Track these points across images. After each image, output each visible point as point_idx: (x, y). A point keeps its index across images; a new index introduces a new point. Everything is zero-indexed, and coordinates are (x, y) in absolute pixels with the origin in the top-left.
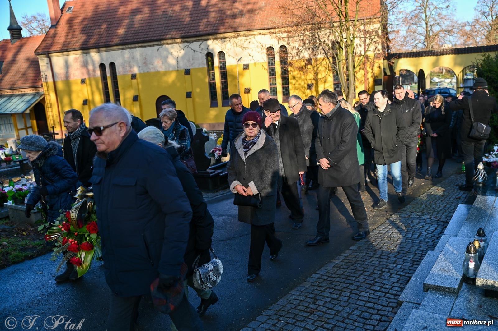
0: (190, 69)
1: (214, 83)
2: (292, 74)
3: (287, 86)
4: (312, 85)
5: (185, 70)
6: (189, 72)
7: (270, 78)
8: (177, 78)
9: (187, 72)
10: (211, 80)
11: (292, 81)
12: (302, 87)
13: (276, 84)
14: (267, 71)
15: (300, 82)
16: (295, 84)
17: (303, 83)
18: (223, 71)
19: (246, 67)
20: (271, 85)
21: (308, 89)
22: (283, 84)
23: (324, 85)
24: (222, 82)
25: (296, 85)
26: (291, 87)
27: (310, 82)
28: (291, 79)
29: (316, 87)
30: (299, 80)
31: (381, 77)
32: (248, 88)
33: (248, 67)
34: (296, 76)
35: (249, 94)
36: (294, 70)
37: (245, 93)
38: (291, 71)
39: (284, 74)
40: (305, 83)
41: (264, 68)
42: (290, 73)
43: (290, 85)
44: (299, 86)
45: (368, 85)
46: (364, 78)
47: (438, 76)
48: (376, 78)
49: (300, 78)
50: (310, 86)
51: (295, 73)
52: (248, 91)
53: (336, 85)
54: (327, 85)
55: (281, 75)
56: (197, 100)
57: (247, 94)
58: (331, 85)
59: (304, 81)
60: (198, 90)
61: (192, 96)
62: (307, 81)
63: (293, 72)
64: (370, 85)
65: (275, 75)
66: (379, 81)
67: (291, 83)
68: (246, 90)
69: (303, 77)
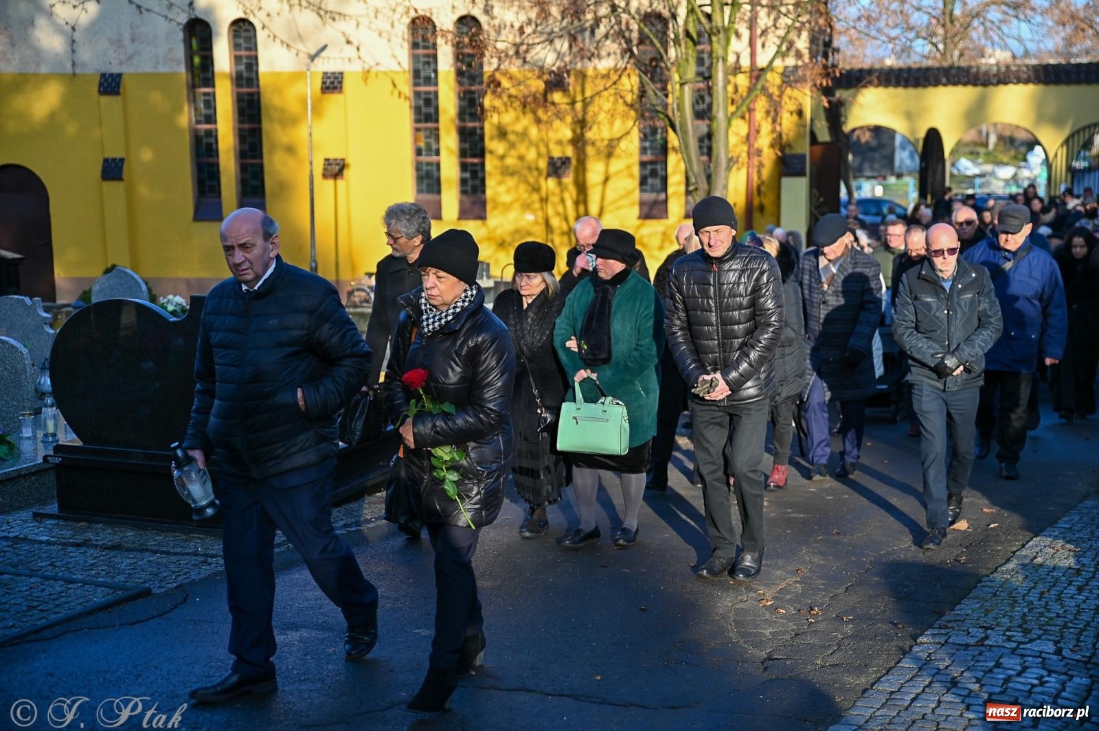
0: (120, 75)
1: (212, 135)
2: (495, 119)
3: (476, 160)
4: (565, 161)
5: (103, 75)
6: (118, 85)
7: (417, 130)
8: (69, 103)
9: (110, 85)
10: (198, 122)
11: (494, 146)
12: (529, 168)
13: (438, 153)
14: (407, 104)
15: (522, 149)
16: (502, 158)
17: (531, 155)
18: (245, 90)
19: (333, 84)
20: (419, 152)
21: (549, 175)
22: (463, 153)
23: (607, 165)
24: (240, 130)
25: (510, 161)
26: (490, 164)
27: (557, 153)
28: (492, 138)
29: (577, 170)
30: (522, 141)
31: (804, 148)
32: (336, 160)
33: (341, 83)
34: (509, 129)
35: (341, 183)
36: (506, 105)
37: (325, 176)
38: (494, 109)
39: (467, 117)
40: (539, 155)
41: (396, 93)
42: (489, 114)
43: (488, 157)
44: (519, 164)
45: (759, 172)
46: (745, 148)
47: (973, 155)
48: (788, 151)
49: (524, 135)
50: (556, 168)
51: (508, 118)
52: (336, 169)
53: (649, 167)
54: (616, 165)
55: (457, 122)
56: (143, 190)
57: (330, 182)
58: (629, 167)
59: (537, 147)
60: (147, 155)
61: (125, 175)
62: (547, 146)
63: (499, 114)
64: (766, 172)
65: (437, 121)
66: (795, 161)
67: (491, 152)
68: (329, 167)
69: (534, 132)
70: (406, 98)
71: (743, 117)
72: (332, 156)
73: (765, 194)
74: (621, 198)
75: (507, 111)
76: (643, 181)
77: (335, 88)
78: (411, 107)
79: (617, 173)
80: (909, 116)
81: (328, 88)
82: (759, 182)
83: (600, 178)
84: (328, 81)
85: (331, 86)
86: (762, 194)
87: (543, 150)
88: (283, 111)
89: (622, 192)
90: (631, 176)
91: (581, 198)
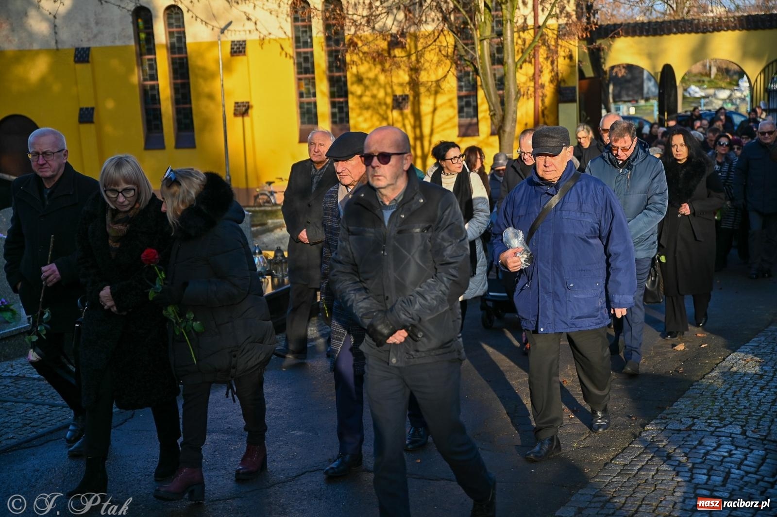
0: (88, 49)
1: (155, 88)
2: (354, 69)
3: (341, 100)
4: (405, 98)
5: (77, 49)
6: (88, 56)
7: (300, 79)
8: (54, 69)
9: (82, 56)
10: (145, 80)
11: (355, 89)
12: (380, 104)
13: (314, 95)
14: (292, 61)
15: (374, 90)
16: (360, 97)
17: (381, 94)
18: (177, 56)
19: (238, 49)
20: (301, 95)
21: (394, 108)
22: (332, 95)
23: (435, 100)
24: (175, 84)
25: (366, 99)
26: (352, 102)
27: (399, 92)
28: (352, 84)
29: (413, 104)
30: (374, 85)
31: (575, 82)
32: (243, 103)
33: (244, 48)
34: (364, 76)
35: (247, 119)
36: (361, 59)
37: (235, 115)
38: (353, 62)
39: (334, 69)
40: (386, 94)
41: (284, 54)
42: (350, 66)
43: (350, 97)
44: (373, 101)
45: (543, 100)
46: (532, 84)
47: (700, 83)
48: (562, 85)
49: (375, 80)
50: (399, 103)
51: (363, 68)
52: (243, 110)
53: (465, 100)
54: (441, 99)
55: (327, 72)
56: (109, 129)
57: (239, 119)
58: (450, 100)
59: (385, 88)
60: (110, 104)
61: (95, 119)
62: (392, 87)
63: (357, 66)
64: (547, 101)
65: (313, 72)
66: (568, 92)
67: (352, 93)
68: (238, 108)
69: (382, 78)
70: (290, 57)
71: (530, 62)
72: (240, 100)
73: (547, 116)
74: (446, 122)
75: (362, 63)
76: (461, 110)
77: (240, 52)
78: (294, 63)
79: (441, 105)
80: (651, 56)
81: (235, 52)
82: (543, 108)
83: (430, 109)
84: (235, 47)
85: (238, 50)
86: (545, 116)
87: (389, 90)
88: (204, 69)
89: (446, 118)
90: (452, 106)
91: (417, 123)
